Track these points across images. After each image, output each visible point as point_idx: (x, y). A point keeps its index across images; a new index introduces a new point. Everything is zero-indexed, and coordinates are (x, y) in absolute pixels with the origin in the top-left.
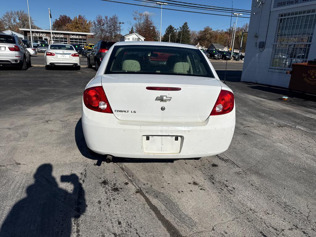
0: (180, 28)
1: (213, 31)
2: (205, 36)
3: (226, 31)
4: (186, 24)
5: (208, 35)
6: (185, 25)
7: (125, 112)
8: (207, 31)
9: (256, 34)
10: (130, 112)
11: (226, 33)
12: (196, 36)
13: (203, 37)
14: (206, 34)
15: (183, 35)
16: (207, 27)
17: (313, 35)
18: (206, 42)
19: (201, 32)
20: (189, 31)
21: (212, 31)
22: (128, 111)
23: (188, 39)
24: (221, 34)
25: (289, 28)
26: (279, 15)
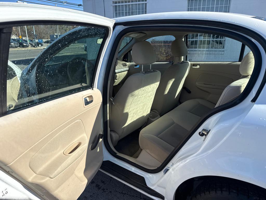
25: (124, 14)
26: (113, 2)
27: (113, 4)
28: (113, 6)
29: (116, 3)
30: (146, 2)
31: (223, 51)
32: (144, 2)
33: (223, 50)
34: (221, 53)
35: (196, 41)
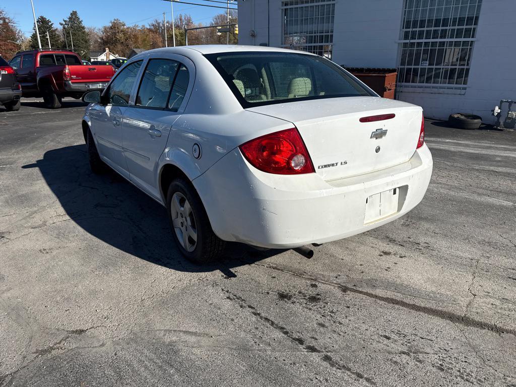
0: (65, 21)
1: (128, 28)
2: (115, 37)
3: (148, 27)
4: (74, 14)
5: (121, 35)
6: (74, 17)
7: (333, 165)
8: (115, 27)
9: (253, 31)
10: (339, 164)
11: (150, 30)
12: (98, 36)
13: (112, 39)
14: (115, 33)
15: (74, 35)
16: (115, 20)
17: (333, 32)
18: (119, 47)
19: (106, 30)
20: (83, 28)
21: (125, 27)
22: (337, 164)
23: (86, 42)
24: (143, 31)
25: (299, 22)
26: (283, 2)
27: (283, 6)
28: (282, 10)
29: (286, 5)
30: (333, 2)
31: (465, 89)
32: (331, 2)
33: (465, 86)
34: (458, 91)
35: (416, 70)
